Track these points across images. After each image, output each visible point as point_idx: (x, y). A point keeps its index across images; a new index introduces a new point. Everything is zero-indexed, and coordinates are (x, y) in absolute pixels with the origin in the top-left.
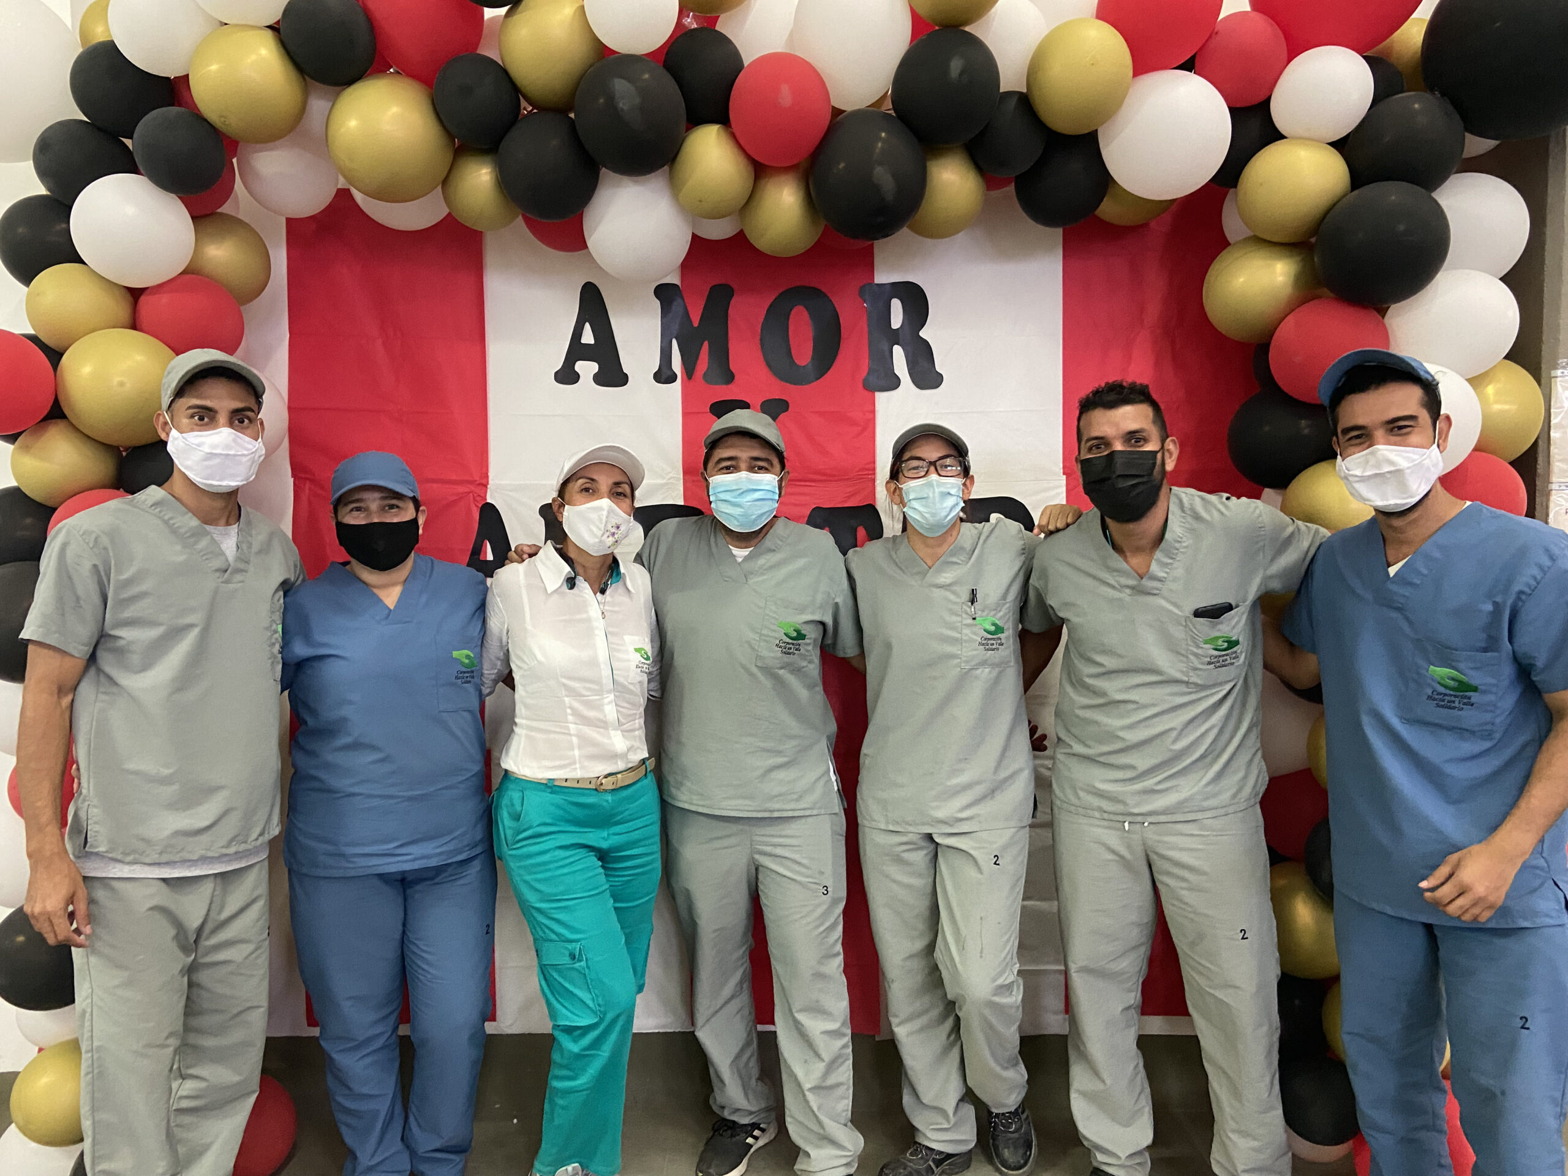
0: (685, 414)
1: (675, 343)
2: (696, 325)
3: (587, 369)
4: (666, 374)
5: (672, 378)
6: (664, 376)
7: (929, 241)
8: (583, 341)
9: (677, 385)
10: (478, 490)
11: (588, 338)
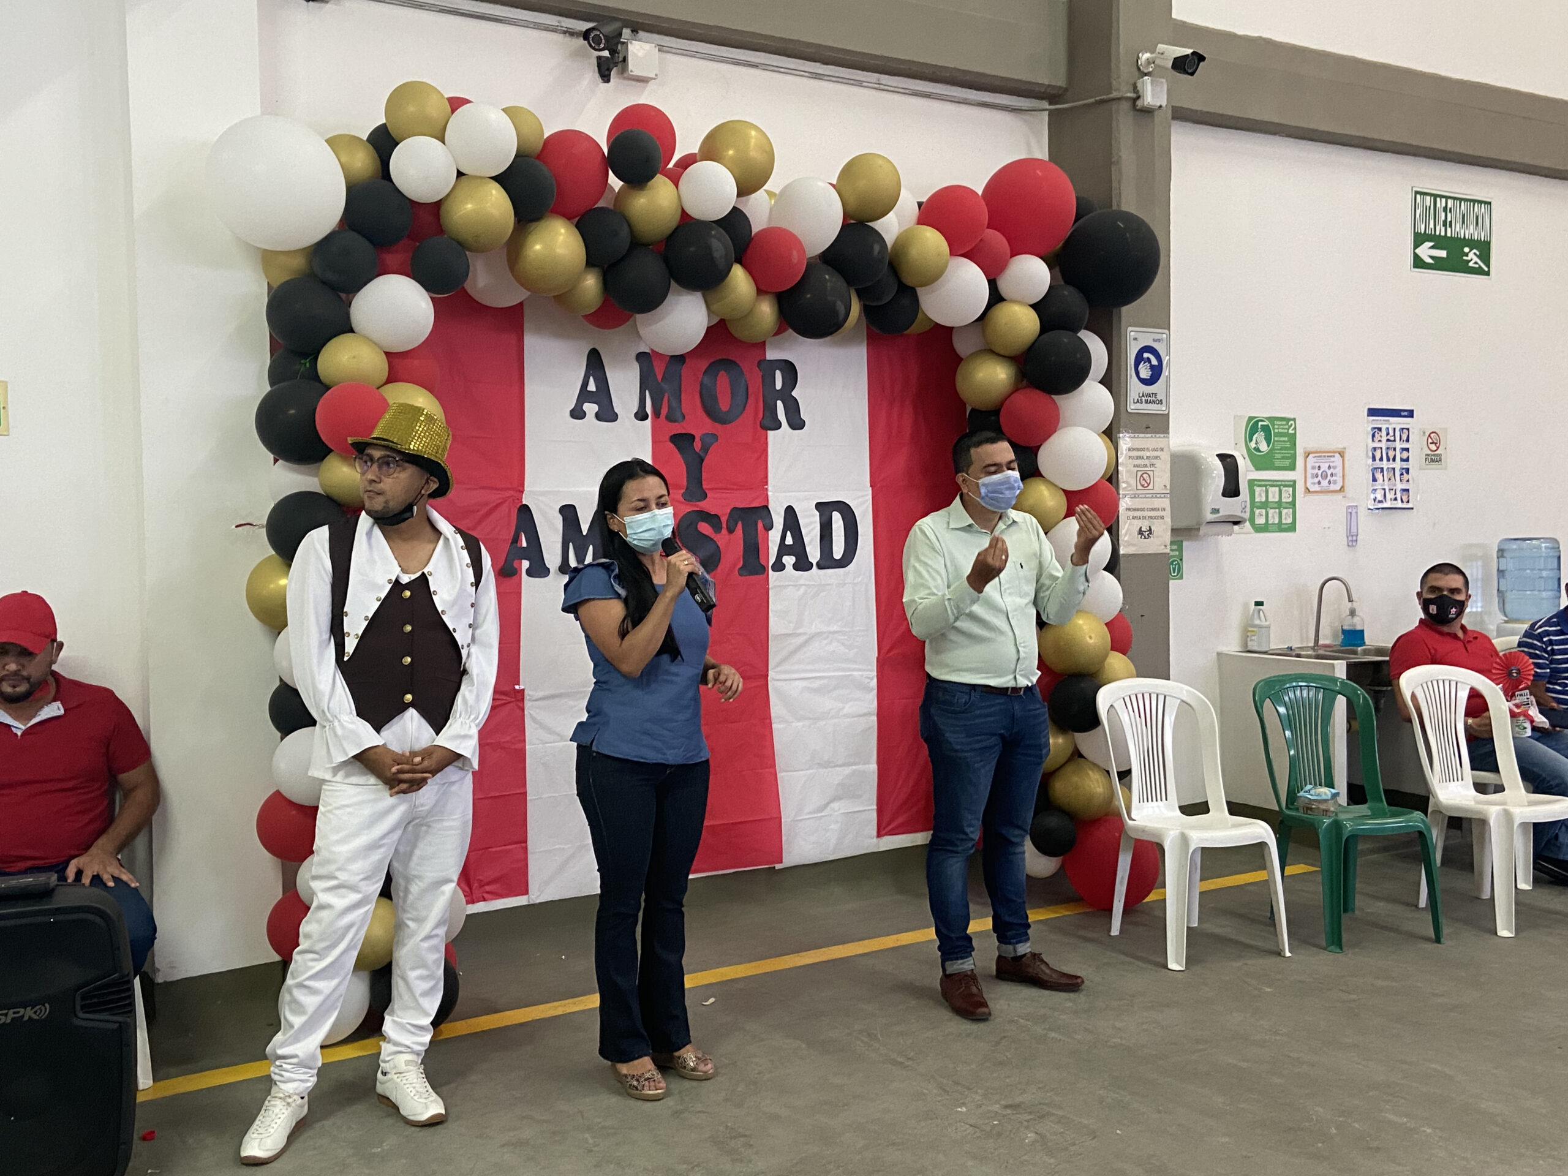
0: (654, 442)
1: (647, 393)
2: (661, 381)
4: (642, 414)
5: (646, 417)
8: (588, 389)
9: (648, 422)
10: (517, 494)
11: (592, 387)
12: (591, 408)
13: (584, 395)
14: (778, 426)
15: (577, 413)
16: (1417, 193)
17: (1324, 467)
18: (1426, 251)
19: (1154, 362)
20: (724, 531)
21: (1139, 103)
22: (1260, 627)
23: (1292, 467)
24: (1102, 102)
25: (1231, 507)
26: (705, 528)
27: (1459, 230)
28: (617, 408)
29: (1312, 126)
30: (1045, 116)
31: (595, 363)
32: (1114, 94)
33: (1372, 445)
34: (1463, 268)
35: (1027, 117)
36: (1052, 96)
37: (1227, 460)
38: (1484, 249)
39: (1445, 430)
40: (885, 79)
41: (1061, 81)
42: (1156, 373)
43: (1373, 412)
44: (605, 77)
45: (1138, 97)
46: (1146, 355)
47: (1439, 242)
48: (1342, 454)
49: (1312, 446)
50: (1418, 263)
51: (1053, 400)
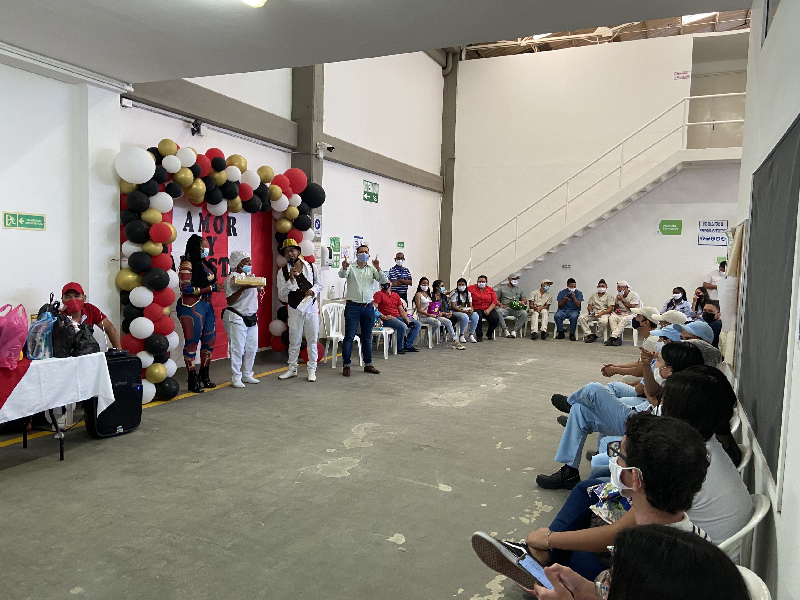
1: (201, 224)
2: (204, 221)
6: (200, 231)
11: (188, 222)
12: (188, 228)
13: (186, 225)
14: (231, 235)
15: (185, 230)
16: (365, 181)
17: (345, 251)
18: (366, 196)
19: (319, 224)
20: (218, 264)
21: (317, 156)
22: (333, 293)
23: (339, 251)
24: (308, 154)
25: (330, 261)
26: (214, 263)
27: (373, 191)
28: (194, 229)
29: (346, 162)
30: (291, 154)
31: (189, 216)
32: (312, 153)
33: (355, 246)
34: (373, 201)
35: (286, 153)
36: (293, 149)
37: (329, 248)
38: (377, 196)
39: (369, 242)
40: (257, 140)
41: (296, 146)
42: (319, 226)
43: (355, 237)
44: (193, 135)
45: (317, 154)
46: (317, 221)
47: (369, 194)
48: (349, 248)
49: (343, 246)
50: (365, 199)
51: (301, 233)
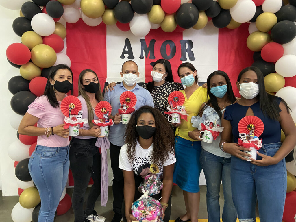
0: (145, 65)
1: (144, 51)
2: (148, 47)
3: (126, 56)
4: (142, 57)
5: (143, 58)
6: (141, 57)
7: (196, 30)
8: (126, 50)
9: (144, 59)
10: (104, 79)
14: (186, 60)
15: (122, 57)
28: (134, 55)
31: (128, 43)
51: (282, 46)
